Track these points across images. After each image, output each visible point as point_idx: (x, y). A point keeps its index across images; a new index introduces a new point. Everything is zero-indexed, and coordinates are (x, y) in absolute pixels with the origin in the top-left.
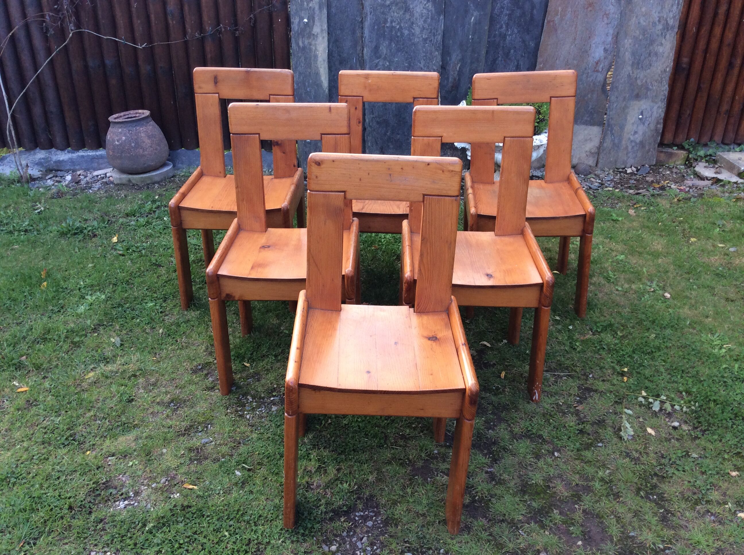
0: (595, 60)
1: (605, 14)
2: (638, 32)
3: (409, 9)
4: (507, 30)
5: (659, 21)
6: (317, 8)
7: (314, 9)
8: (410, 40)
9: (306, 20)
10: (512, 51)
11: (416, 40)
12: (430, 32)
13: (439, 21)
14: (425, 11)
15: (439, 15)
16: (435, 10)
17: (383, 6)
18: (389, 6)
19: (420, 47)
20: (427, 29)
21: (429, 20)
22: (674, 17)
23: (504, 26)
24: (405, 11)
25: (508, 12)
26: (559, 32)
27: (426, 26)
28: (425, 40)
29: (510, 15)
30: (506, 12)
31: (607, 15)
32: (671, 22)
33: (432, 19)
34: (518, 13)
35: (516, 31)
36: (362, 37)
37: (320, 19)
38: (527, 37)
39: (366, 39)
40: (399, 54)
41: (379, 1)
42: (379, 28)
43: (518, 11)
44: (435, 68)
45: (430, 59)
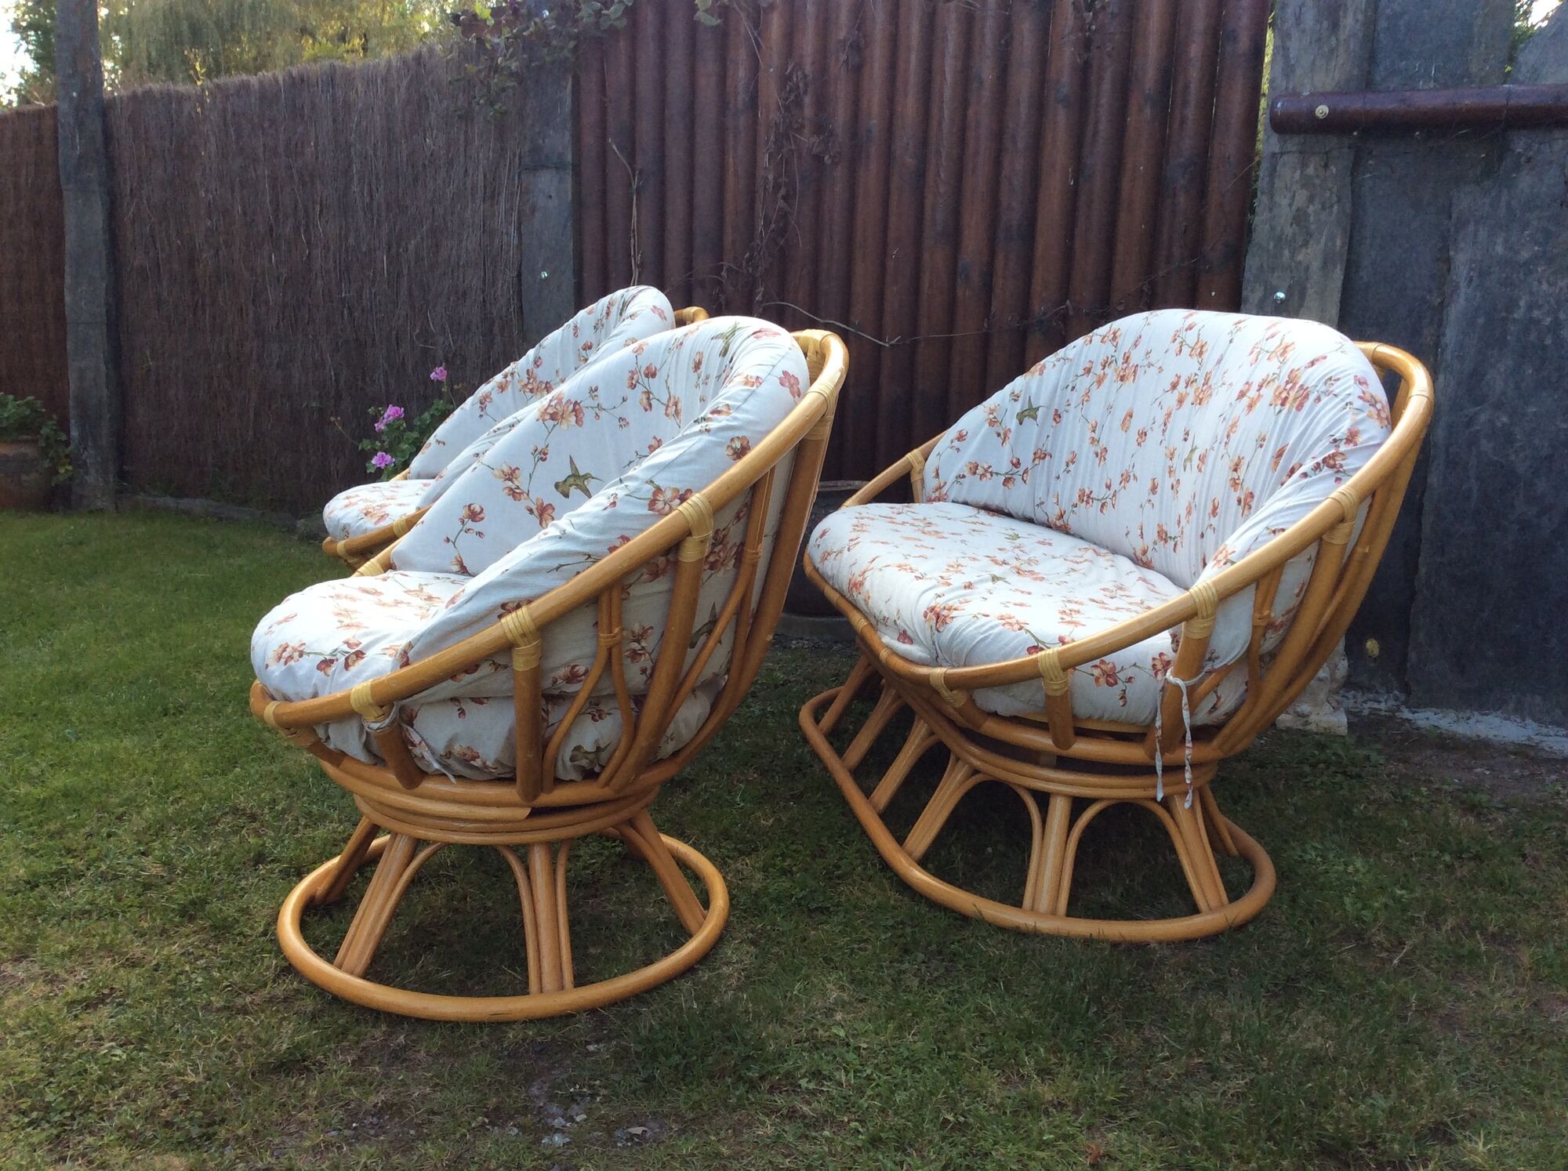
6: (1316, 265)
7: (1307, 268)
9: (1281, 295)
17: (1510, 263)
18: (1526, 264)
36: (1437, 344)
37: (1321, 293)
39: (1448, 352)
40: (1544, 394)
41: (1499, 249)
42: (1490, 323)
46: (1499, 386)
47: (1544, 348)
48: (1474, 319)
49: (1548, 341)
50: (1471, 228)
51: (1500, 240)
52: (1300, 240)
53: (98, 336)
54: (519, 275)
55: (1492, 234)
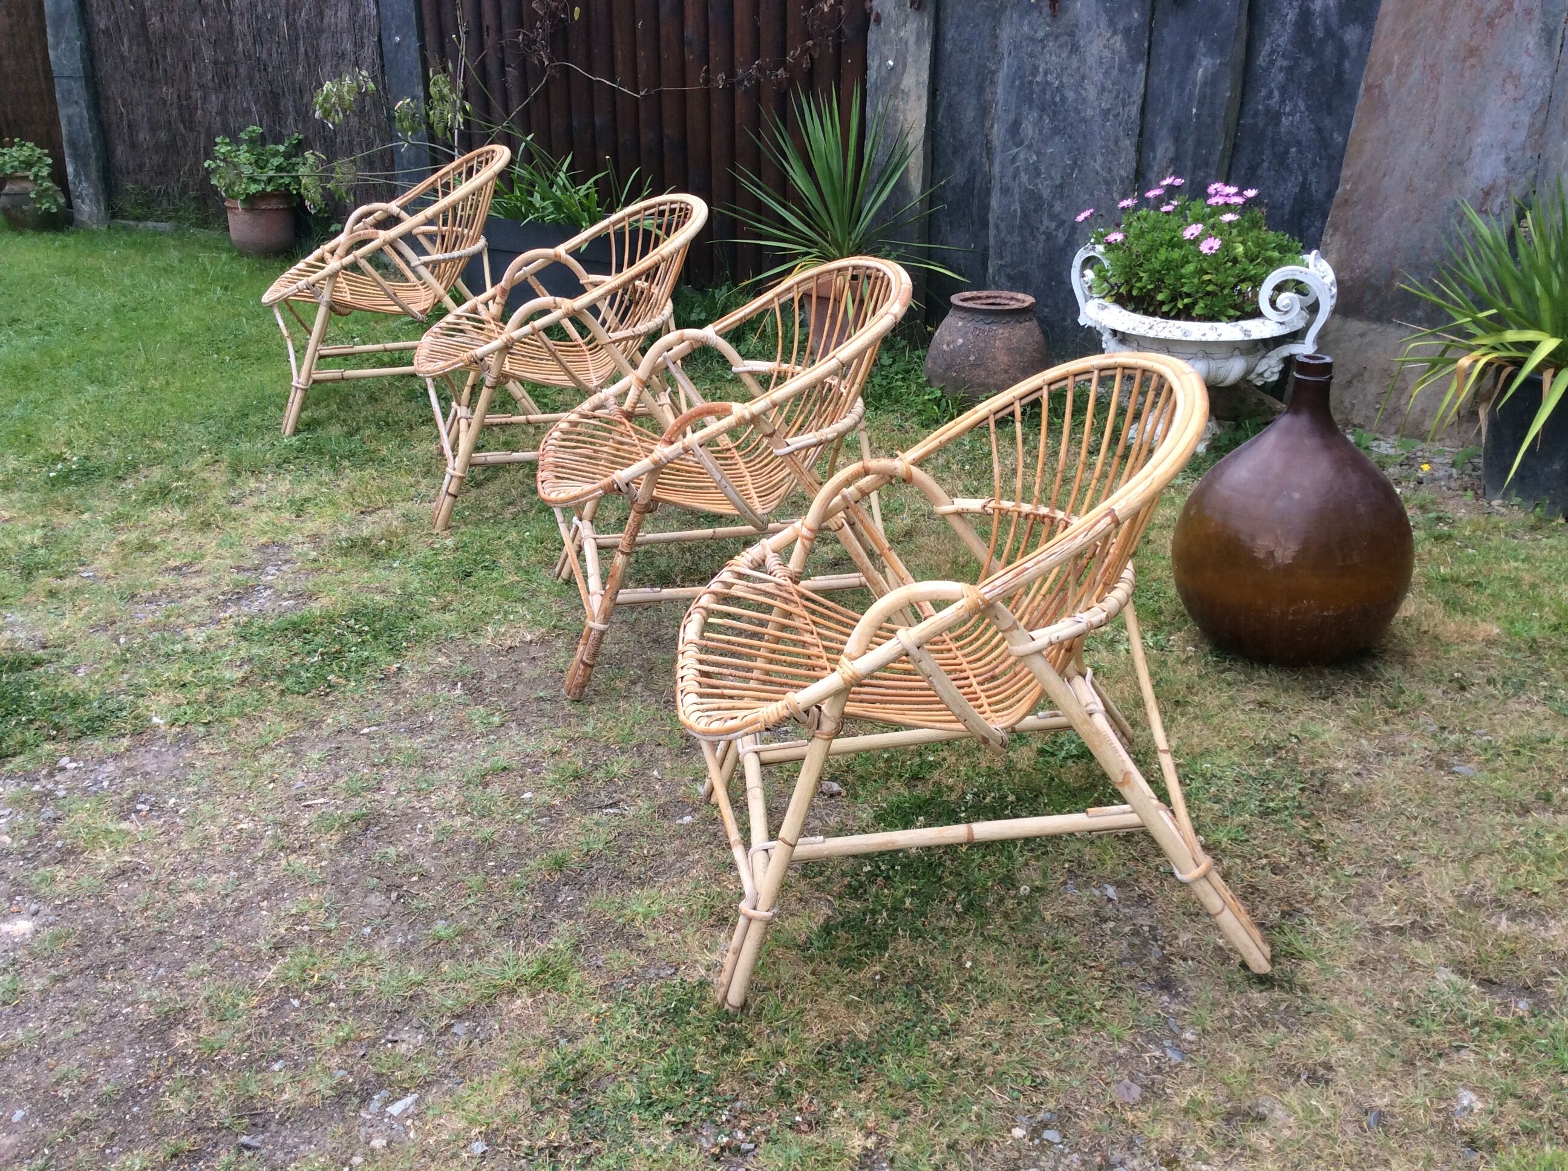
0: (1483, 186)
1: (1510, 76)
3: (1078, 49)
4: (1283, 102)
6: (912, 40)
7: (907, 42)
8: (1077, 111)
9: (891, 63)
10: (1293, 150)
11: (1089, 112)
12: (1117, 97)
13: (1134, 73)
14: (1106, 53)
15: (1137, 62)
16: (1128, 51)
17: (1032, 39)
18: (1042, 41)
19: (1096, 128)
20: (1110, 92)
21: (1115, 72)
23: (1276, 94)
24: (1071, 52)
25: (1285, 64)
26: (1392, 112)
27: (1109, 84)
28: (1106, 113)
29: (1289, 70)
30: (1281, 62)
31: (1514, 78)
33: (1121, 70)
34: (1308, 65)
35: (1302, 105)
36: (993, 101)
37: (915, 62)
38: (1328, 122)
40: (1057, 139)
41: (1026, 28)
42: (1022, 84)
43: (1309, 61)
44: (1123, 173)
45: (1114, 154)
46: (1030, 133)
47: (1055, 104)
48: (1013, 82)
49: (1058, 99)
50: (1008, 12)
51: (1026, 22)
52: (901, 20)
53: (78, 89)
54: (380, 40)
55: (1021, 17)
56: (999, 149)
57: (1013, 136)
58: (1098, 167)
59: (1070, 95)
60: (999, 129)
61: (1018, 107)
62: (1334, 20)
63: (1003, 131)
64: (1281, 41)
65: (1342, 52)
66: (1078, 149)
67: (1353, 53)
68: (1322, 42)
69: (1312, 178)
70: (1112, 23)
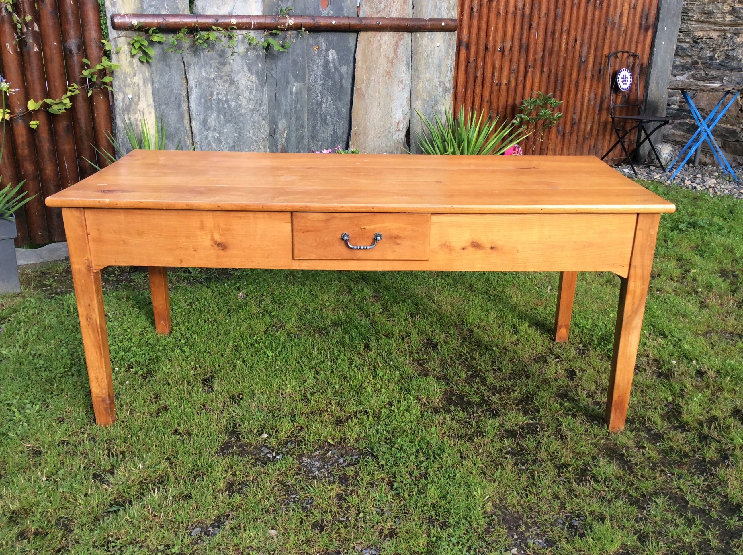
0: (397, 121)
1: (400, 81)
2: (425, 95)
3: (234, 82)
4: (322, 98)
5: (440, 85)
6: (141, 84)
7: (138, 85)
8: (238, 111)
9: (130, 96)
10: (328, 117)
11: (243, 111)
12: (256, 103)
13: (263, 92)
14: (249, 83)
15: (263, 86)
16: (259, 81)
17: (208, 79)
18: (213, 79)
19: (248, 118)
20: (253, 101)
21: (254, 92)
22: (449, 81)
23: (319, 95)
24: (231, 84)
25: (321, 82)
26: (366, 97)
27: (252, 97)
28: (252, 110)
29: (323, 85)
30: (320, 82)
31: (401, 81)
32: (448, 85)
33: (257, 90)
34: (330, 83)
35: (329, 98)
36: (189, 111)
37: (145, 95)
38: (340, 105)
39: (194, 113)
40: (228, 125)
41: (204, 74)
42: (206, 101)
43: (330, 81)
44: (264, 136)
45: (258, 128)
46: (213, 123)
47: (225, 109)
48: (200, 100)
49: (226, 106)
50: (192, 66)
51: (203, 71)
55: (200, 68)
56: (197, 133)
57: (204, 126)
58: (251, 135)
59: (233, 104)
60: (196, 124)
61: (205, 112)
62: (337, 64)
63: (198, 124)
64: (318, 73)
65: (341, 76)
66: (240, 128)
67: (345, 76)
68: (334, 73)
69: (337, 127)
70: (250, 69)
